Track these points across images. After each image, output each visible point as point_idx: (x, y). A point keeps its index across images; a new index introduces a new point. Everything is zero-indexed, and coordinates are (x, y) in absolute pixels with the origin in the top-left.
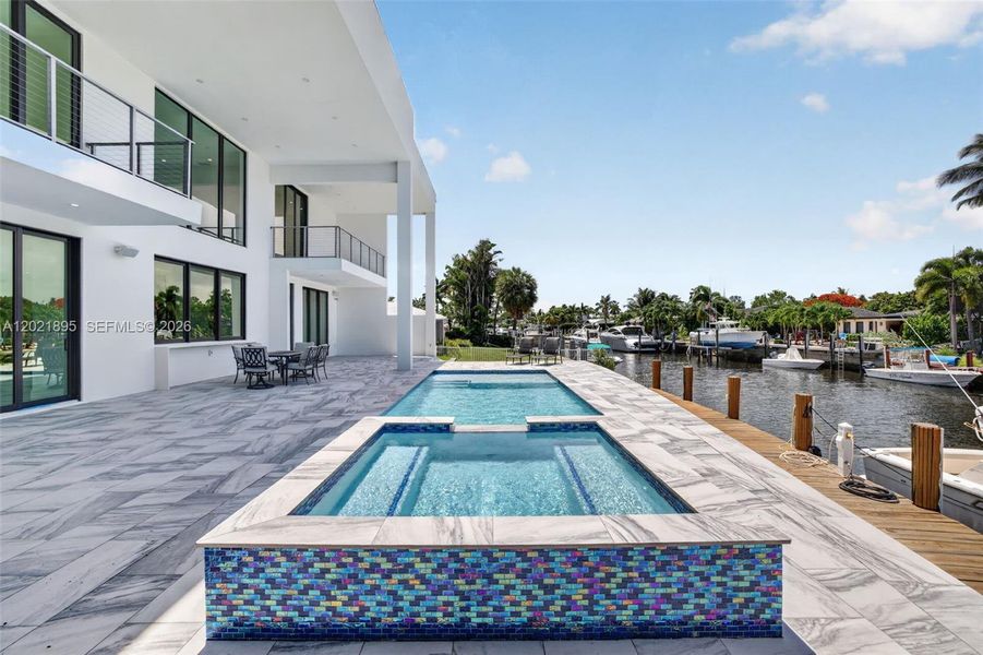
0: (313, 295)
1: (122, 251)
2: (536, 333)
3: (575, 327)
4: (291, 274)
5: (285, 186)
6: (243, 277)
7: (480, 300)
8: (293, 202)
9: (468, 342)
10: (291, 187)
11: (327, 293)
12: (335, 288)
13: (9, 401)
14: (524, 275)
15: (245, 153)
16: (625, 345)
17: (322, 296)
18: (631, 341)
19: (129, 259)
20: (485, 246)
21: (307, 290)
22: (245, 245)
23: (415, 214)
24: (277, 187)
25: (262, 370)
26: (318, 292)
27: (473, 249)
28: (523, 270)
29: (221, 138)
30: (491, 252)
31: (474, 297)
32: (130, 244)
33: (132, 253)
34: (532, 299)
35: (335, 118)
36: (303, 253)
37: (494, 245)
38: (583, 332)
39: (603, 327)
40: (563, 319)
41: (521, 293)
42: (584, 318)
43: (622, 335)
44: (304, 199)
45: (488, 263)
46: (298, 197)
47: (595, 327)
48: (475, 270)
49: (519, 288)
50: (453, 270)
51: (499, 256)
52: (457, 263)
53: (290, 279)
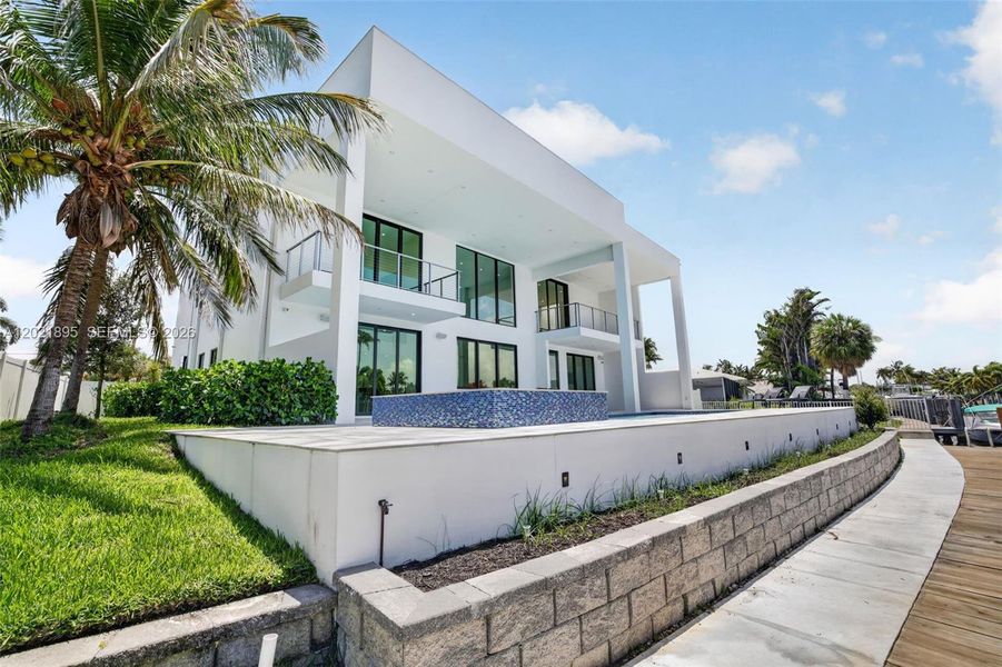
0: (578, 361)
1: (441, 336)
4: (550, 343)
5: (547, 281)
6: (515, 347)
8: (554, 292)
10: (551, 280)
11: (592, 358)
12: (601, 354)
14: (849, 321)
15: (514, 266)
17: (588, 361)
19: (443, 340)
21: (572, 357)
22: (515, 326)
24: (538, 284)
26: (583, 357)
28: (846, 316)
29: (497, 261)
30: (814, 301)
31: (793, 354)
32: (442, 331)
33: (444, 336)
36: (567, 324)
37: (816, 294)
44: (565, 286)
46: (560, 287)
48: (791, 326)
49: (843, 338)
50: (763, 328)
51: (824, 304)
52: (770, 320)
53: (549, 347)
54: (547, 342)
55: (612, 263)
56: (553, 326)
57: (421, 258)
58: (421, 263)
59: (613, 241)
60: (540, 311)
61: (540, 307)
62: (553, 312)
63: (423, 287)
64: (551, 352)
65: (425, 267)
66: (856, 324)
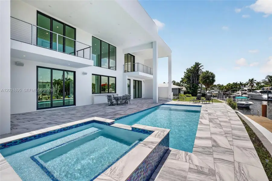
0: (137, 82)
1: (85, 74)
2: (217, 92)
3: (236, 91)
4: (128, 76)
5: (128, 54)
6: (115, 78)
7: (195, 82)
8: (130, 58)
9: (190, 95)
10: (129, 54)
11: (141, 81)
12: (144, 80)
13: (62, 105)
14: (210, 73)
15: (116, 47)
16: (262, 98)
17: (140, 82)
18: (265, 96)
19: (86, 75)
20: (197, 65)
21: (135, 81)
22: (116, 70)
23: (158, 58)
24: (125, 54)
25: (111, 101)
26: (139, 81)
27: (193, 66)
28: (209, 71)
29: (109, 44)
30: (199, 66)
31: (193, 80)
32: (85, 72)
34: (214, 81)
35: (130, 33)
36: (134, 71)
37: (200, 64)
38: (240, 92)
39: (250, 90)
40: (232, 88)
41: (209, 79)
42: (241, 87)
43: (260, 94)
44: (134, 57)
45: (198, 70)
46: (132, 57)
47: (246, 90)
48: (193, 73)
49: (208, 77)
50: (186, 73)
51: (202, 67)
52: (188, 71)
53: (127, 78)
54: (127, 76)
55: (152, 49)
56: (129, 70)
57: (75, 39)
58: (75, 42)
59: (153, 40)
60: (125, 65)
61: (125, 63)
62: (129, 66)
63: (76, 52)
64: (128, 79)
65: (77, 44)
66: (212, 74)
